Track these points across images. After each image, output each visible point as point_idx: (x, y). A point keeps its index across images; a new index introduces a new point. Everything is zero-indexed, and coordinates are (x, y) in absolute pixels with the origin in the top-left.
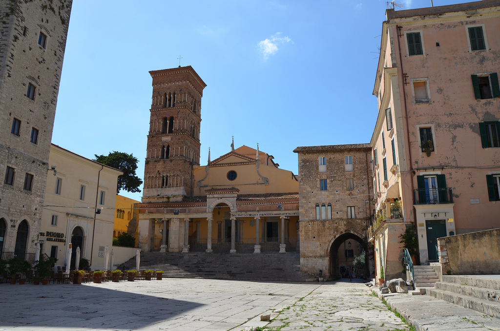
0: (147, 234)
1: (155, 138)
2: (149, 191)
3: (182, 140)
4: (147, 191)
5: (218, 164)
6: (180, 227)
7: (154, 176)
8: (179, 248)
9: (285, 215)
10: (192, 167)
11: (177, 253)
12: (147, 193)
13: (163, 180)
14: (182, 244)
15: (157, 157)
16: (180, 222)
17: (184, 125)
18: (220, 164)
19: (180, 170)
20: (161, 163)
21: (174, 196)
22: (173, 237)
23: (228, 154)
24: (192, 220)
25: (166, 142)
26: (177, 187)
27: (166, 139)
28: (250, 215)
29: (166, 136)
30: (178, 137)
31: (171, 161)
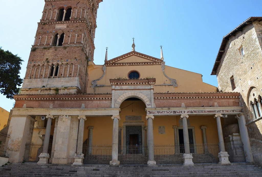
0: (21, 136)
1: (47, 26)
2: (31, 82)
3: (81, 28)
4: (28, 82)
5: (117, 64)
6: (71, 128)
7: (41, 65)
8: (68, 158)
9: (222, 112)
10: (88, 63)
11: (65, 165)
12: (28, 84)
13: (52, 68)
14: (72, 152)
15: (48, 44)
16: (72, 121)
17: (83, 14)
18: (120, 64)
19: (76, 58)
20: (51, 51)
21: (66, 88)
22: (60, 142)
23: (129, 53)
24: (89, 118)
25: (60, 29)
26: (71, 77)
27: (61, 26)
28: (175, 112)
29: (61, 23)
30: (75, 25)
31: (65, 48)
